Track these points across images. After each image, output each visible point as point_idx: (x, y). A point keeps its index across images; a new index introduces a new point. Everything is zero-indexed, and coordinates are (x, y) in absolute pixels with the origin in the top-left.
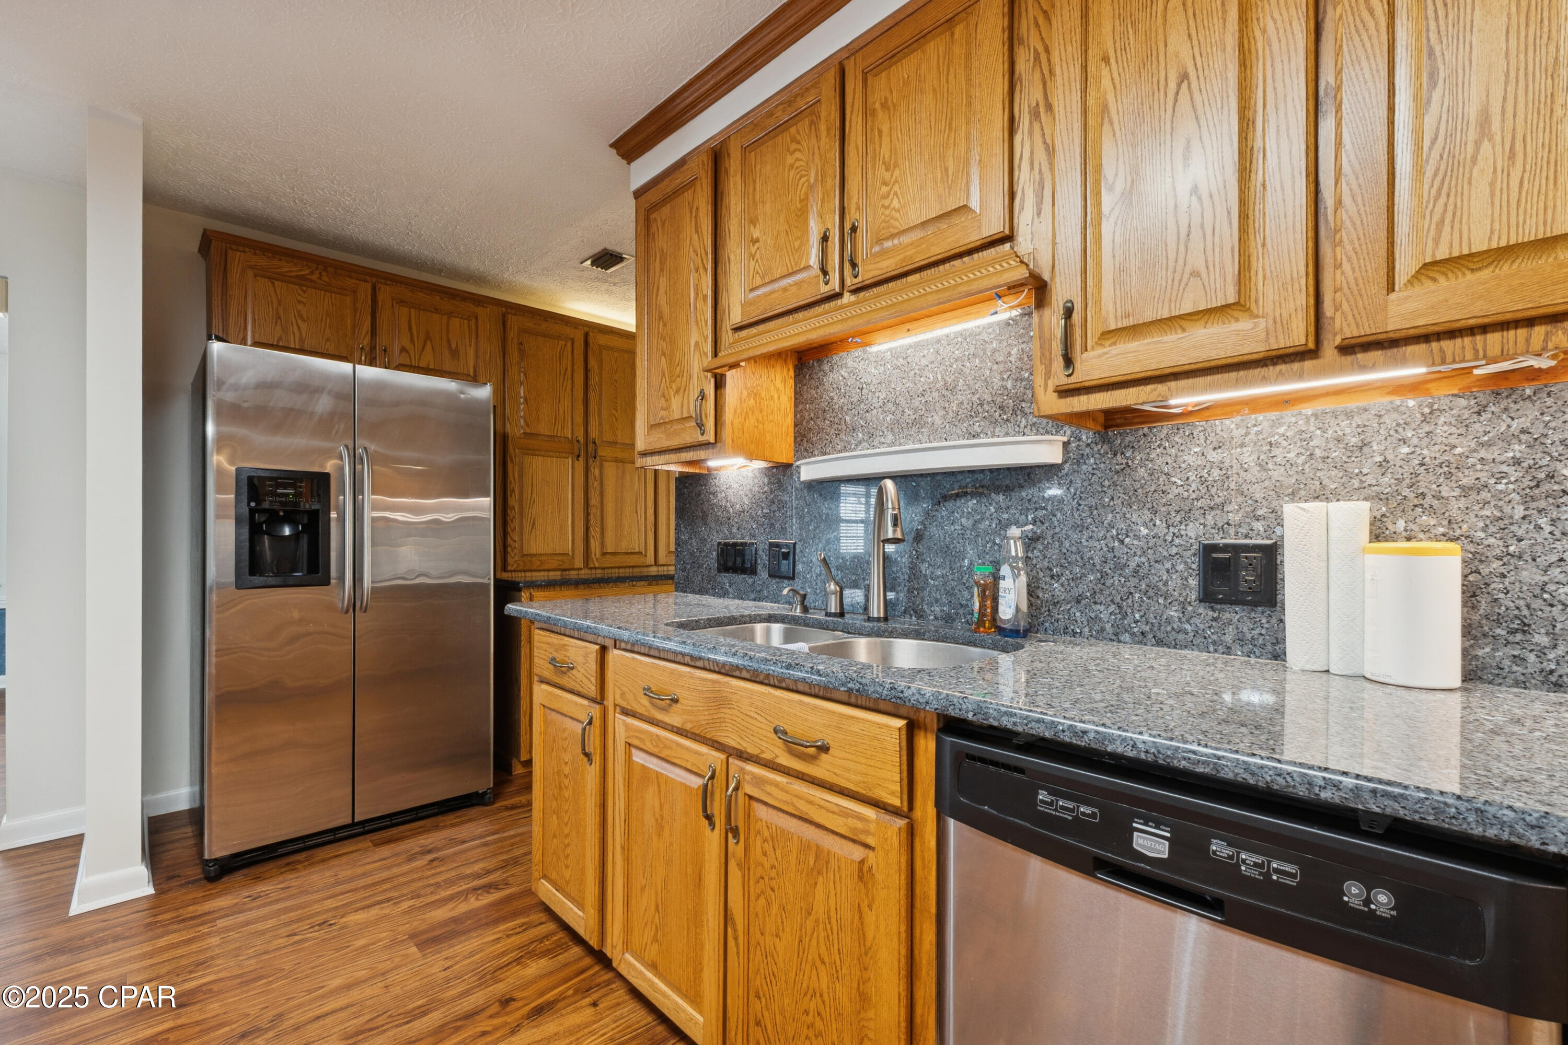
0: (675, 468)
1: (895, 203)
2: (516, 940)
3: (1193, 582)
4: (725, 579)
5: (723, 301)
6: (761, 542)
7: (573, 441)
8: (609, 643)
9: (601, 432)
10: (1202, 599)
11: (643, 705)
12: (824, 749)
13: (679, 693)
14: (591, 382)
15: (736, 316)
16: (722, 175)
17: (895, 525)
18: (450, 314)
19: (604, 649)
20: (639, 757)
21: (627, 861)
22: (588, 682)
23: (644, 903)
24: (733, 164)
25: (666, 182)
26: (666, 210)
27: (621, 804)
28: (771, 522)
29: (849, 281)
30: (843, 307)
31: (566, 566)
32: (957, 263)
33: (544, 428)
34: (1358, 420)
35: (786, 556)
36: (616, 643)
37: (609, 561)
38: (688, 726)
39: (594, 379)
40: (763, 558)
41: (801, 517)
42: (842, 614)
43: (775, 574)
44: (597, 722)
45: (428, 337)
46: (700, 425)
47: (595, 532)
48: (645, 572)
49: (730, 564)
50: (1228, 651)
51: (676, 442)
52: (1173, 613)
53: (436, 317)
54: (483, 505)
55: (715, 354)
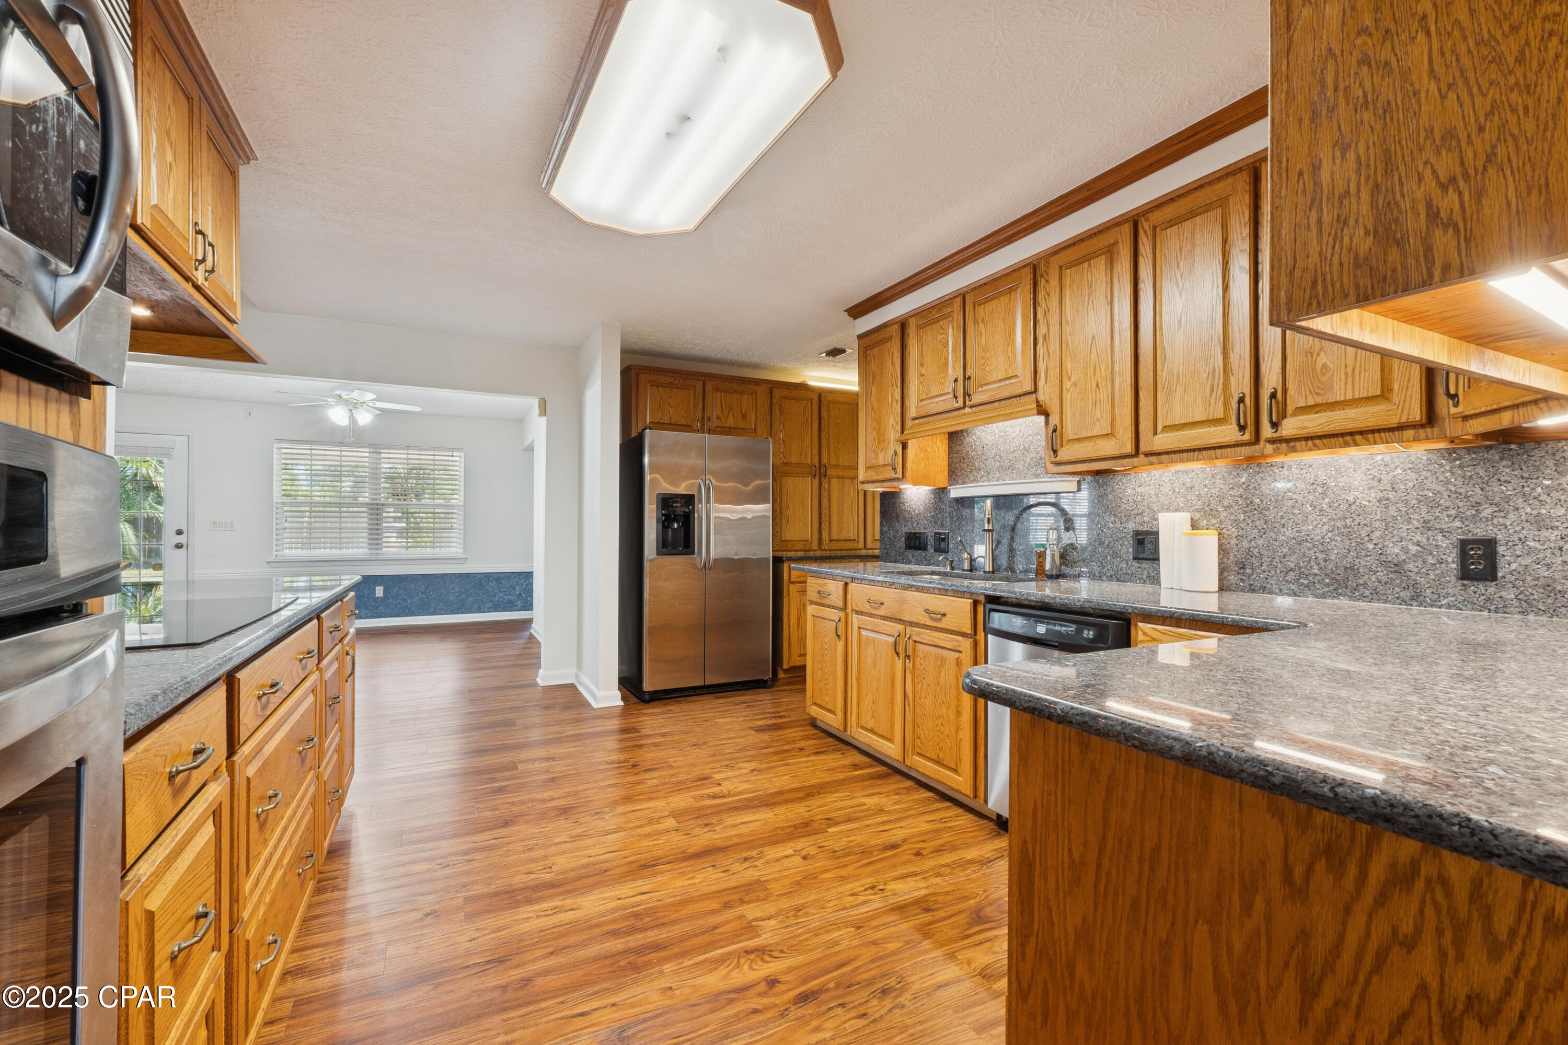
0: (881, 490)
1: (988, 369)
2: (801, 734)
3: (1131, 550)
4: (909, 553)
5: (907, 403)
6: (929, 531)
7: (812, 466)
8: (849, 580)
9: (829, 459)
10: (1135, 558)
11: (867, 608)
12: (944, 615)
13: (884, 600)
14: (823, 426)
15: (912, 412)
16: (906, 336)
17: (989, 523)
18: (742, 393)
19: (846, 584)
20: (864, 633)
21: (859, 684)
22: (838, 601)
23: (867, 702)
24: (912, 331)
25: (876, 335)
26: (876, 350)
27: (855, 657)
28: (935, 520)
29: (968, 403)
30: (965, 414)
31: (807, 548)
32: (1014, 400)
33: (794, 459)
34: (1190, 476)
35: (943, 540)
36: (853, 579)
37: (834, 546)
38: (888, 615)
39: (825, 423)
40: (931, 541)
41: (951, 517)
42: (971, 570)
43: (939, 550)
44: (843, 620)
45: (731, 409)
46: (894, 469)
47: (825, 526)
48: (858, 553)
49: (912, 545)
50: (1144, 582)
51: (881, 477)
52: (1123, 565)
53: (735, 395)
54: (764, 509)
55: (902, 432)
